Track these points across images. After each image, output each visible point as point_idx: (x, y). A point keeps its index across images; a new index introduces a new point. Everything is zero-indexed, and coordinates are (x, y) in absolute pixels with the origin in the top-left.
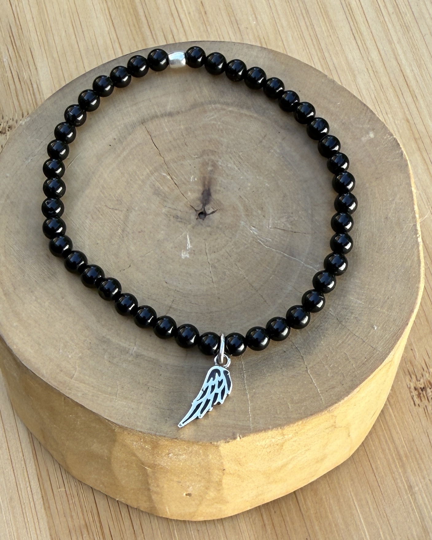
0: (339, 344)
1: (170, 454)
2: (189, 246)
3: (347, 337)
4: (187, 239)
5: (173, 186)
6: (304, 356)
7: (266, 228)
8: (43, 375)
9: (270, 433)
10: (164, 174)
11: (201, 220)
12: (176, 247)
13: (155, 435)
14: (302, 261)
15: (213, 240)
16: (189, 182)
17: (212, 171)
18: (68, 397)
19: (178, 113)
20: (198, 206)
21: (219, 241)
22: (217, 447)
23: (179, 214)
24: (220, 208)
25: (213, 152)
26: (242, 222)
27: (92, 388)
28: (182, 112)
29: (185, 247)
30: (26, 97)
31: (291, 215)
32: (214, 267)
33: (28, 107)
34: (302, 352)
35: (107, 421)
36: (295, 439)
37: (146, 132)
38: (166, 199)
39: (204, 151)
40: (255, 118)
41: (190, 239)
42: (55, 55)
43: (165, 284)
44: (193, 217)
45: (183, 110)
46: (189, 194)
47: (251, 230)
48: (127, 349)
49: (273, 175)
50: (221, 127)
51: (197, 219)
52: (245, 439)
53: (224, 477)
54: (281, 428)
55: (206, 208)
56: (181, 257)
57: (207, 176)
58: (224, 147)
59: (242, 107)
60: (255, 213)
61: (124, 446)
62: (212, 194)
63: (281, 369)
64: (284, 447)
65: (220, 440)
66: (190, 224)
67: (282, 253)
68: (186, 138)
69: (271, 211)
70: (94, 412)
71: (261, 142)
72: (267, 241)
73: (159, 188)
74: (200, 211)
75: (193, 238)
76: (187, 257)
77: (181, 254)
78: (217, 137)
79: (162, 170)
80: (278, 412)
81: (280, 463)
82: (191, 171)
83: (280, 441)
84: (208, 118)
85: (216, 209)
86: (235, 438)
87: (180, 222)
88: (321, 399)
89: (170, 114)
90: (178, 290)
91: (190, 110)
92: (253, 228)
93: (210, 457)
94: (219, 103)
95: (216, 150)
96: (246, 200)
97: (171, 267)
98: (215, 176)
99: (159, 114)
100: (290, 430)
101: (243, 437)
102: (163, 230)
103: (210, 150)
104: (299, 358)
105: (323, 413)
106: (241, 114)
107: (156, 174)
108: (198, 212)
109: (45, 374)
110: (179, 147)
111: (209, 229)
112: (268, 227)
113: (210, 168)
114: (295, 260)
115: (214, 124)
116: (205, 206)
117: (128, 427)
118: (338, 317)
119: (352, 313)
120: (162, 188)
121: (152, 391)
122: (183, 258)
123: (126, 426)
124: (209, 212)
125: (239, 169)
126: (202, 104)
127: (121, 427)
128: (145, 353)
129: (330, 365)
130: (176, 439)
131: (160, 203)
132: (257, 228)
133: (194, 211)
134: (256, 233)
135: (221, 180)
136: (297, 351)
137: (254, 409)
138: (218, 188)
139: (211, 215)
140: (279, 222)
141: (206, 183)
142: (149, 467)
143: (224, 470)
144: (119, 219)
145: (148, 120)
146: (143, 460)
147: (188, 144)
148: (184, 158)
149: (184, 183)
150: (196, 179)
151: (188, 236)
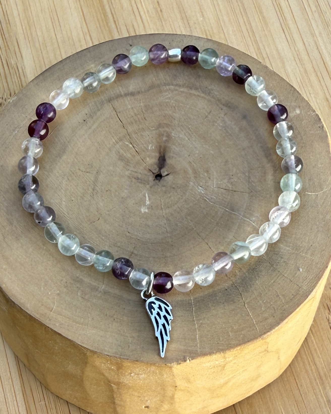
0: (270, 283)
1: (132, 373)
2: (148, 203)
3: (278, 278)
4: (146, 197)
5: (134, 153)
6: (242, 293)
7: (211, 187)
8: (27, 309)
9: (214, 357)
10: (127, 143)
11: (157, 181)
12: (137, 204)
13: (120, 358)
14: (240, 214)
15: (167, 198)
16: (147, 149)
17: (166, 140)
18: (48, 327)
19: (139, 93)
20: (155, 170)
21: (172, 198)
22: (171, 368)
23: (140, 176)
24: (173, 172)
25: (168, 125)
26: (191, 183)
27: (68, 319)
28: (142, 92)
29: (145, 203)
30: (13, 80)
31: (232, 177)
32: (168, 219)
33: (15, 88)
34: (241, 289)
35: (80, 346)
36: (235, 361)
37: (112, 109)
38: (129, 164)
39: (160, 124)
40: (203, 97)
41: (149, 196)
42: (37, 45)
43: (128, 234)
44: (151, 178)
45: (143, 90)
46: (148, 159)
47: (199, 189)
48: (97, 287)
49: (217, 144)
50: (174, 105)
51: (154, 180)
52: (193, 361)
53: (176, 392)
54: (223, 353)
55: (161, 171)
56: (141, 211)
57: (163, 145)
58: (176, 121)
59: (191, 88)
60: (202, 176)
61: (94, 367)
62: (166, 160)
63: (224, 303)
64: (225, 368)
65: (173, 362)
66: (148, 184)
67: (224, 208)
68: (145, 113)
69: (215, 173)
70: (70, 339)
71: (207, 117)
72: (212, 198)
73: (123, 155)
74: (157, 174)
75: (150, 195)
76: (145, 211)
77: (141, 209)
78: (170, 112)
79: (125, 140)
80: (221, 340)
81: (222, 381)
82: (150, 140)
83: (223, 363)
84: (163, 97)
85: (169, 173)
86: (185, 361)
87: (140, 182)
88: (256, 328)
89: (132, 94)
90: (139, 238)
91: (148, 90)
92: (200, 188)
93: (165, 376)
94: (173, 85)
95: (170, 123)
96: (195, 165)
97: (133, 220)
98: (170, 145)
99: (122, 93)
100: (230, 354)
101: (192, 360)
102: (126, 189)
103: (165, 124)
104: (238, 295)
105: (258, 340)
106: (190, 94)
107: (120, 143)
108: (155, 175)
109: (29, 308)
110: (140, 121)
111: (164, 189)
112: (212, 187)
113: (164, 139)
114: (235, 214)
115: (168, 101)
116: (161, 169)
117: (98, 351)
118: (270, 261)
119: (282, 258)
120: (125, 154)
121: (117, 322)
122: (143, 212)
123: (96, 350)
124: (164, 174)
125: (189, 139)
126: (158, 86)
127: (92, 351)
128: (111, 290)
129: (264, 301)
130: (137, 361)
131: (124, 167)
132: (204, 188)
133: (152, 173)
134: (203, 192)
135: (174, 148)
136: (236, 289)
137: (201, 337)
138: (172, 155)
139: (166, 177)
140: (222, 182)
141: (162, 150)
142: (114, 384)
143: (176, 387)
144: (90, 180)
145: (114, 99)
146: (110, 378)
147: (147, 118)
148: (143, 129)
149: (143, 151)
150: (153, 148)
151: (147, 195)
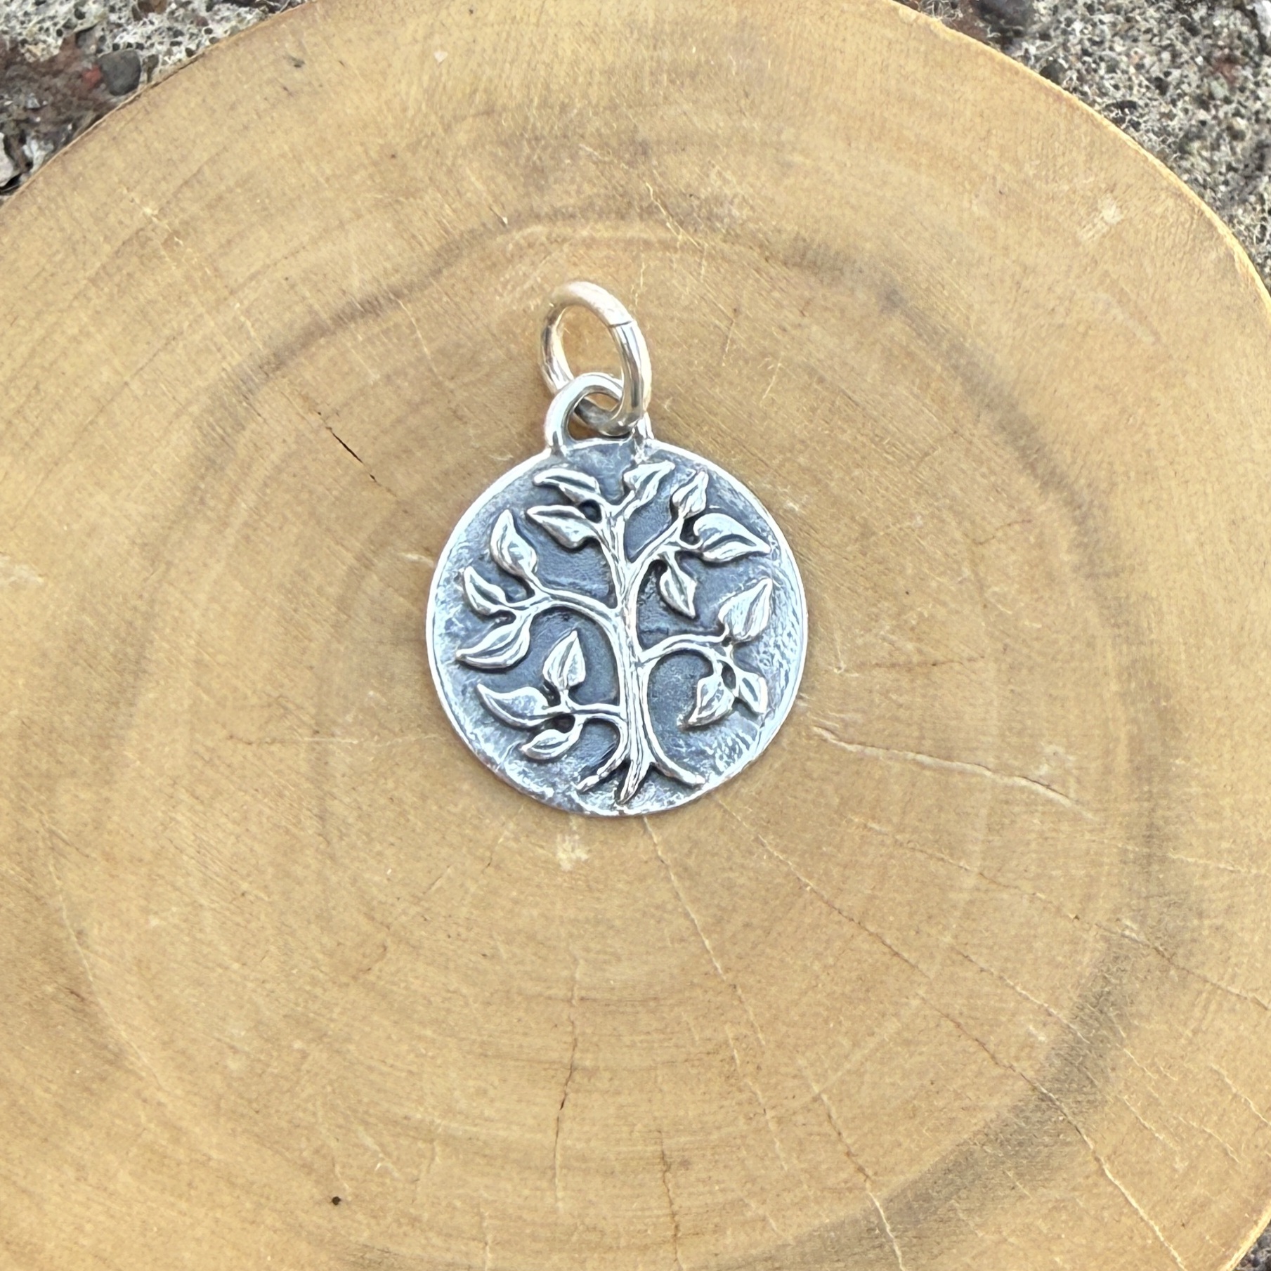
7: (828, 673)
14: (984, 765)
19: (396, 295)
31: (907, 601)
32: (683, 870)
34: (1069, 1104)
40: (685, 247)
45: (413, 278)
59: (624, 217)
63: (1013, 1188)
71: (726, 340)
76: (578, 861)
77: (555, 854)
99: (324, 316)
107: (381, 564)
110: (439, 435)
112: (837, 671)
118: (1157, 944)
140: (869, 638)
144: (295, 778)
147: (464, 413)
